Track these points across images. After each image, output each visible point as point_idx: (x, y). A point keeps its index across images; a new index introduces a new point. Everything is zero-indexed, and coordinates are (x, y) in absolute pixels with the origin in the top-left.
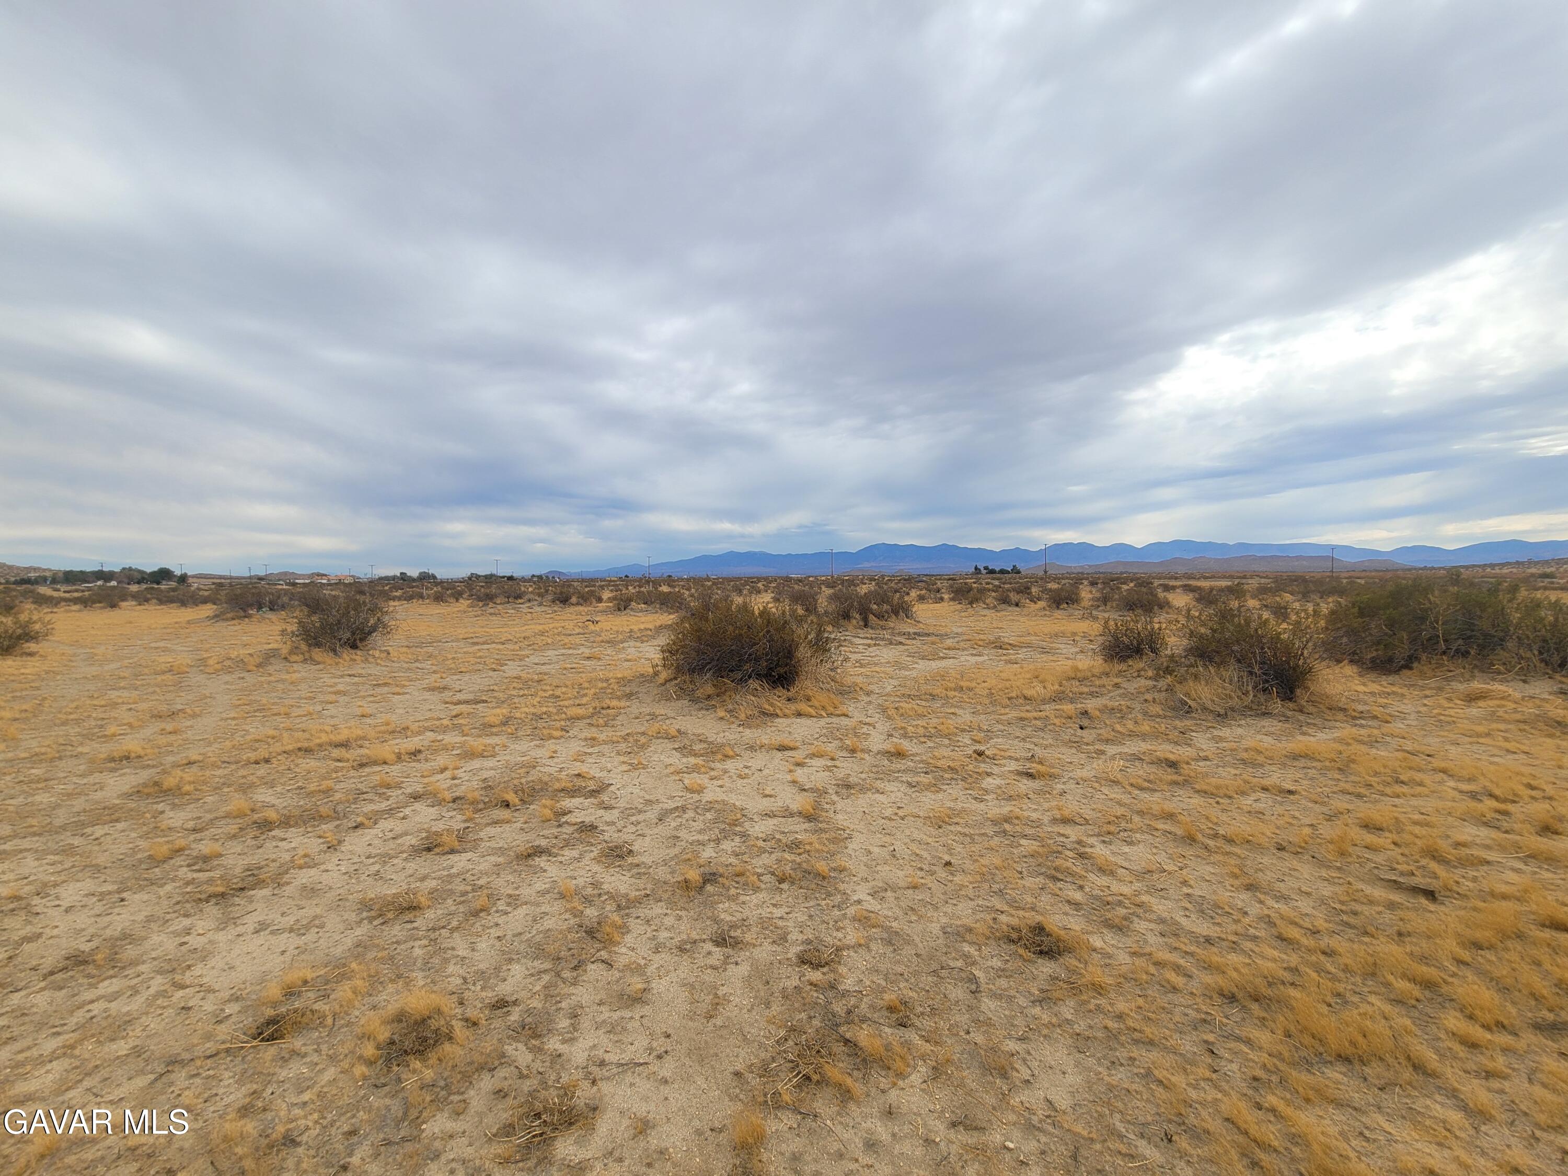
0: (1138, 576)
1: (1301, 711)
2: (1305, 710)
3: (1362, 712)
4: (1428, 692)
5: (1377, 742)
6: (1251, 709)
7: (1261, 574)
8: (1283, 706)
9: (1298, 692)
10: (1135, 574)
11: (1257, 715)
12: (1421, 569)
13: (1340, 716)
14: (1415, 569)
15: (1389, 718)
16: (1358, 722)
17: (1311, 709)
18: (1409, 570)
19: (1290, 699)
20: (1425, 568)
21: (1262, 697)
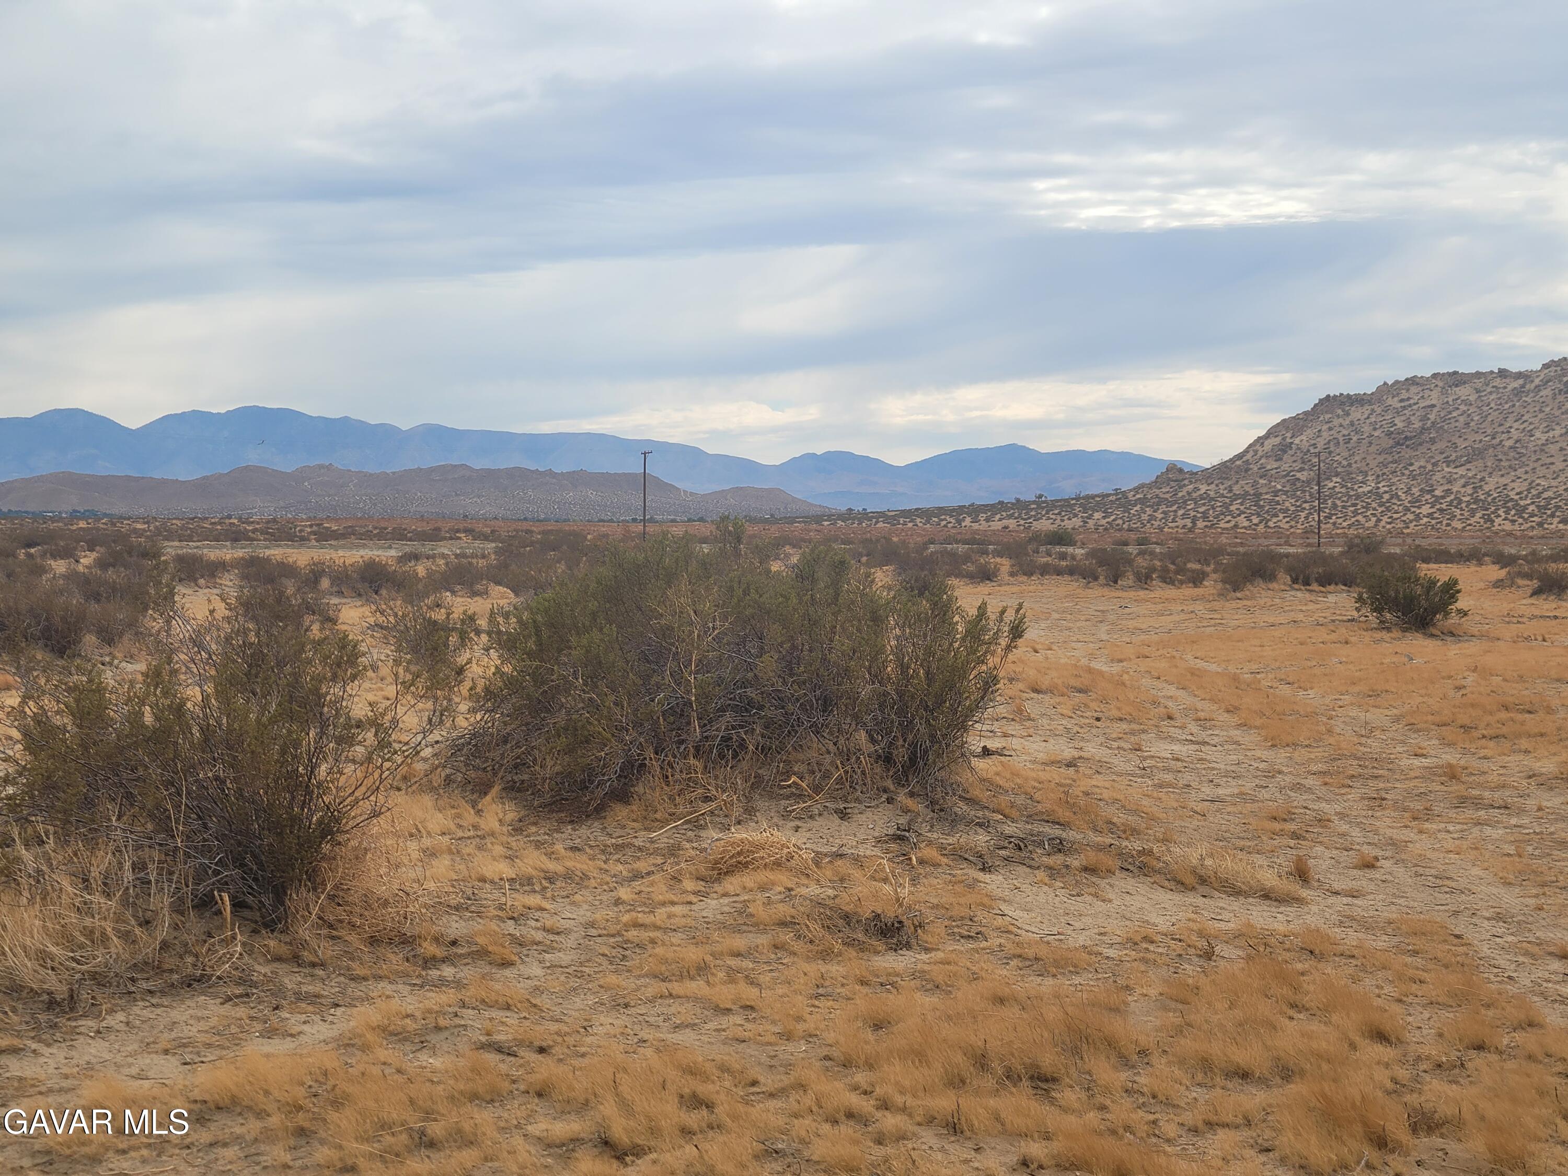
0: (124, 527)
1: (296, 959)
2: (306, 955)
3: (454, 943)
4: (642, 866)
5: (438, 1029)
6: (159, 970)
7: (479, 527)
8: (249, 949)
9: (296, 897)
10: (114, 520)
11: (170, 990)
12: (841, 517)
13: (395, 959)
14: (830, 517)
15: (509, 952)
16: (434, 973)
17: (326, 950)
18: (818, 519)
19: (270, 926)
20: (849, 515)
21: (195, 925)
